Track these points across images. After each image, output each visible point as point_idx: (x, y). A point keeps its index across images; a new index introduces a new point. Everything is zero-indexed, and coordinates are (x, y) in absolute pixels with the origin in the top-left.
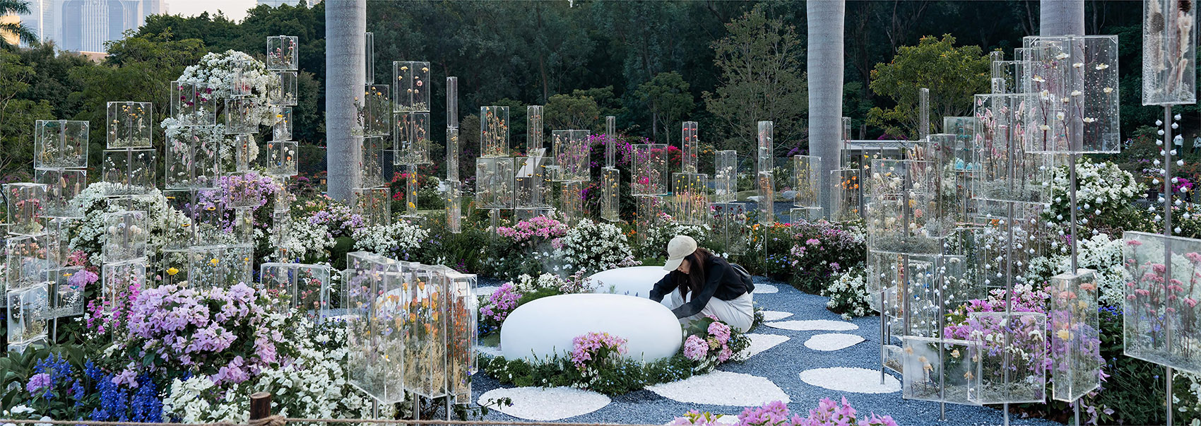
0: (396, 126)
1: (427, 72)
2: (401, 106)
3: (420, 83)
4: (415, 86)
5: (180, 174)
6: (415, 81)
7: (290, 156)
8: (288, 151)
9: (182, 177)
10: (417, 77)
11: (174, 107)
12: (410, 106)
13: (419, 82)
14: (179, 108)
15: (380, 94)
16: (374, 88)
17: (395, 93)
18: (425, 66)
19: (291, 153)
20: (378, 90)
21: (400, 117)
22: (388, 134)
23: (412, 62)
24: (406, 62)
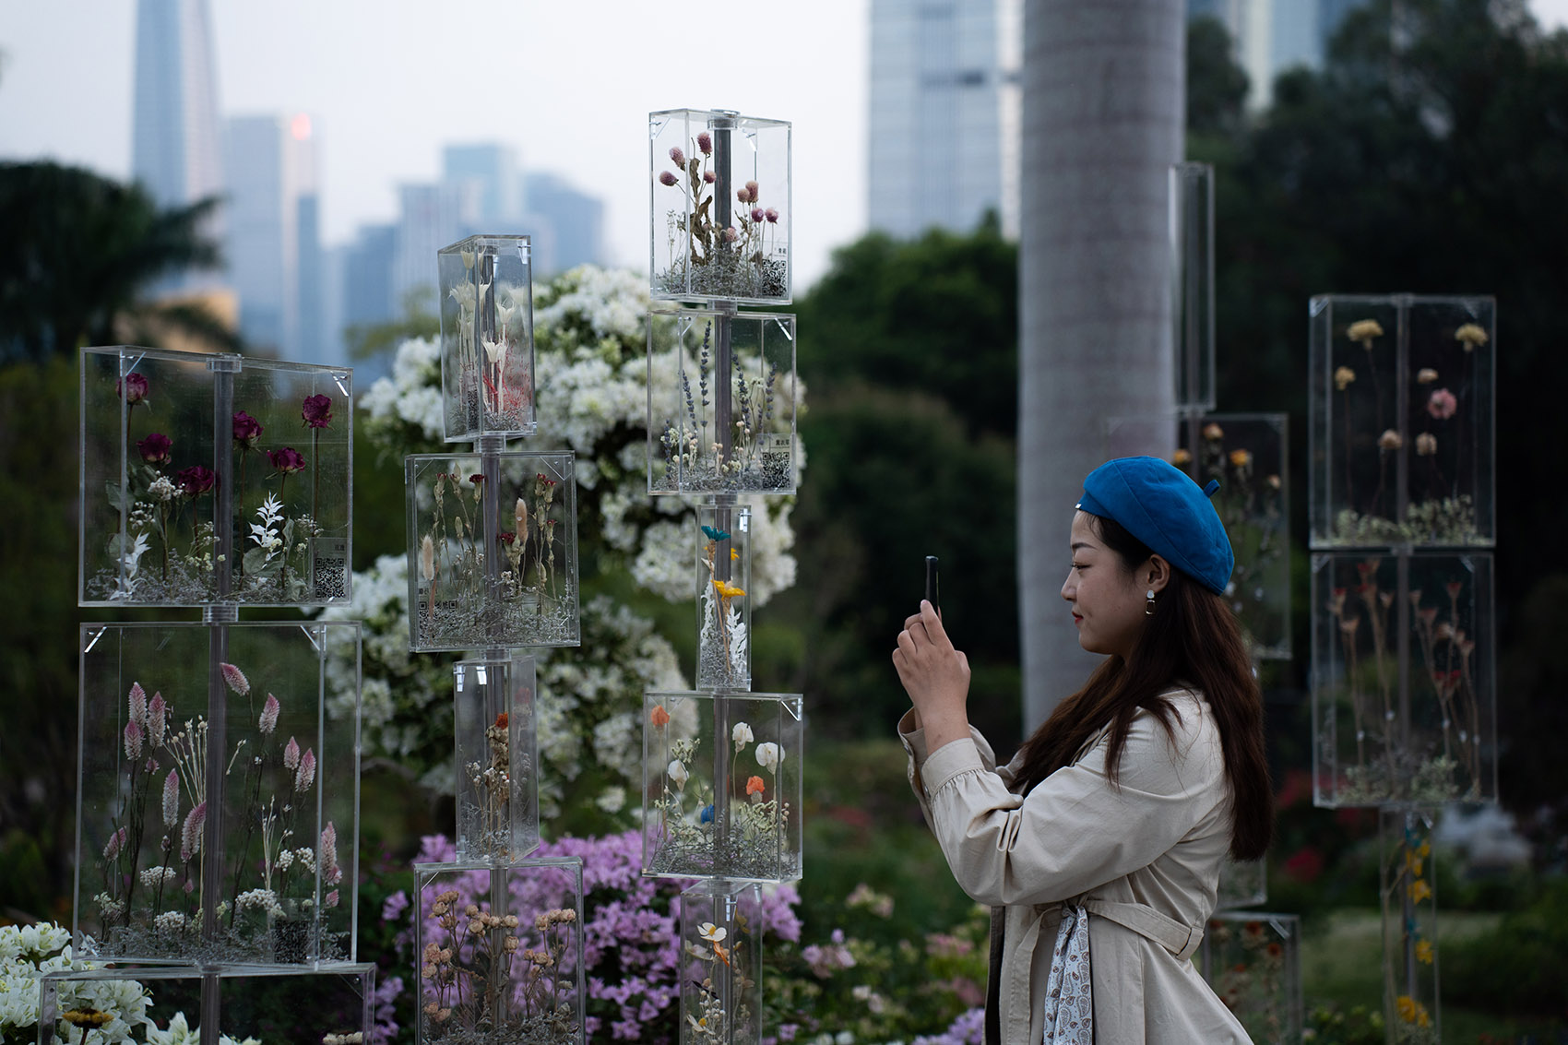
0: (1324, 612)
1: (1482, 350)
2: (1345, 517)
3: (1443, 400)
4: (1420, 420)
5: (151, 874)
6: (1420, 392)
7: (763, 772)
8: (751, 747)
9: (163, 898)
10: (1428, 374)
11: (99, 495)
12: (1392, 517)
13: (1438, 397)
14: (122, 501)
15: (1242, 457)
16: (1215, 431)
17: (1322, 455)
18: (1469, 320)
19: (768, 753)
20: (1235, 437)
21: (1348, 566)
22: (1283, 653)
23: (1402, 301)
24: (1376, 300)
